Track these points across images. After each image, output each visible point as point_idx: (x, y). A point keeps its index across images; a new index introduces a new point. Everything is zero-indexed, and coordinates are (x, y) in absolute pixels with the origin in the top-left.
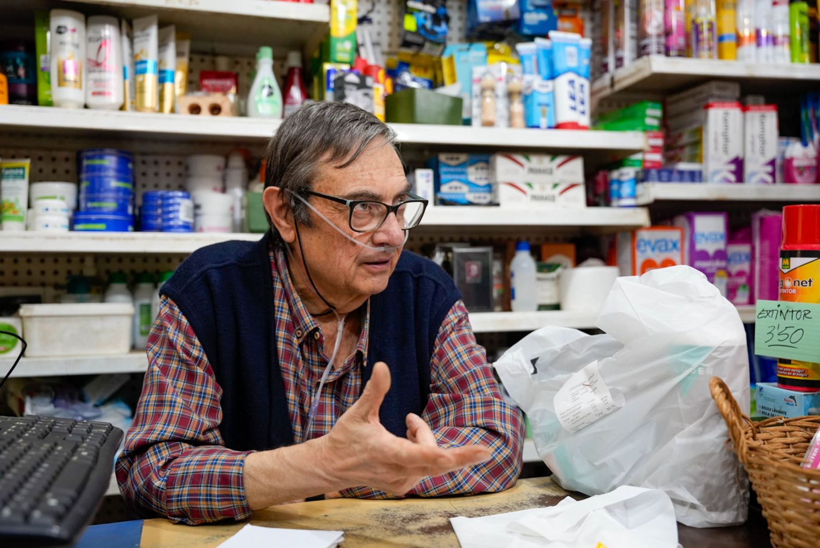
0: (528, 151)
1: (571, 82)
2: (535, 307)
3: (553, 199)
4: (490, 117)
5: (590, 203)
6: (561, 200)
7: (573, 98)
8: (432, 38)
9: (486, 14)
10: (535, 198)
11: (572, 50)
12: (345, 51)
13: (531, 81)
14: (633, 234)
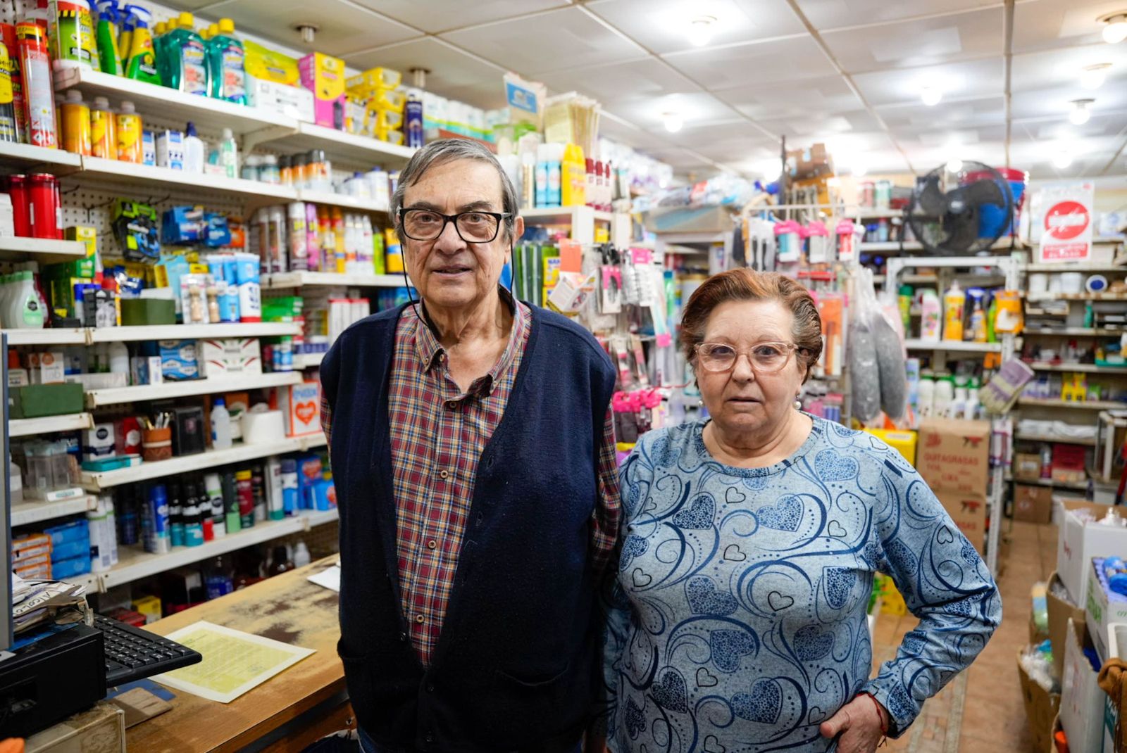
0: (223, 340)
1: (251, 289)
2: (230, 442)
3: (240, 369)
4: (198, 316)
5: (265, 370)
6: (246, 369)
7: (252, 300)
8: (149, 254)
9: (186, 234)
10: (229, 370)
11: (249, 266)
12: (87, 269)
13: (222, 286)
14: (289, 388)
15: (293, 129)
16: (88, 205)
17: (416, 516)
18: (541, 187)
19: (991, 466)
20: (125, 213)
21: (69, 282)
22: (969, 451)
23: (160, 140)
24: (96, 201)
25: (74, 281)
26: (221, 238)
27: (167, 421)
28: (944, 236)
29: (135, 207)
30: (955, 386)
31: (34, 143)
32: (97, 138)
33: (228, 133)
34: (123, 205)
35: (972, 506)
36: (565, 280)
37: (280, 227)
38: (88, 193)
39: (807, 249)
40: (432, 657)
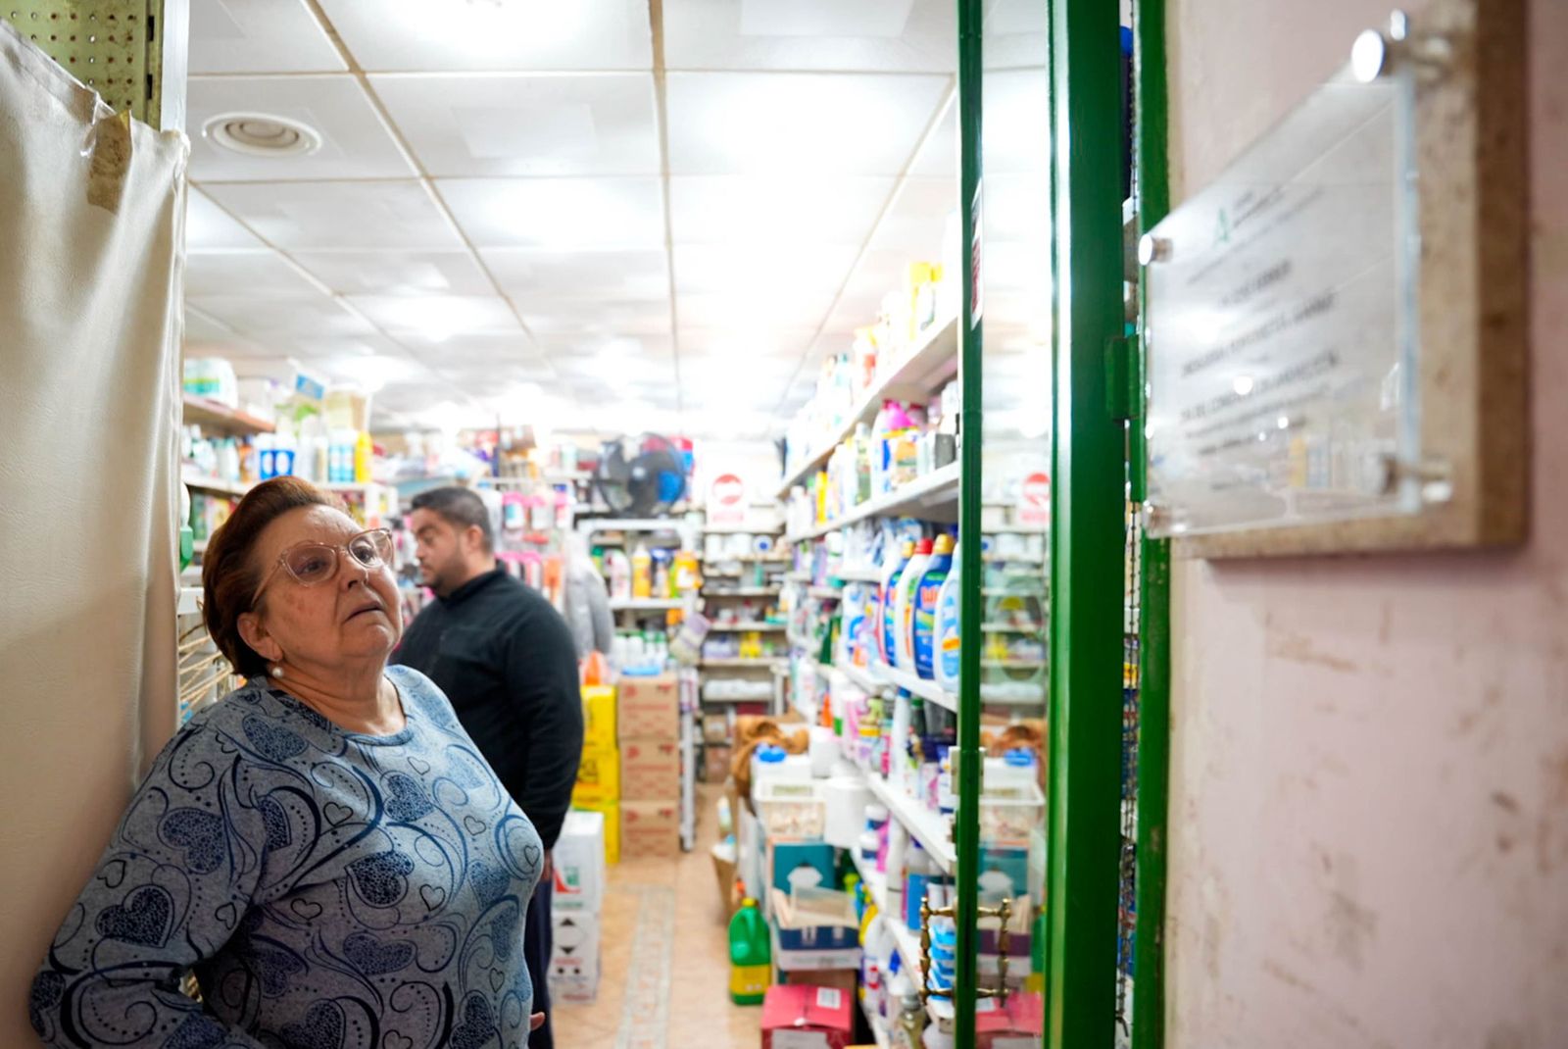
18: (335, 465)
19: (681, 713)
28: (628, 500)
30: (645, 641)
35: (667, 749)
39: (529, 517)
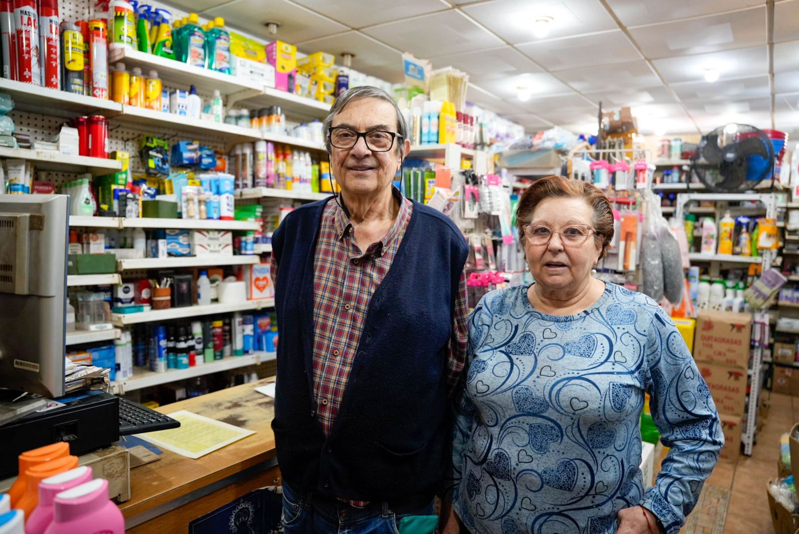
0: (208, 230)
1: (228, 198)
2: (210, 301)
3: (218, 251)
4: (192, 214)
5: (235, 253)
6: (222, 252)
7: (228, 205)
8: (162, 171)
9: (187, 159)
10: (211, 251)
11: (227, 182)
12: (122, 179)
13: (209, 195)
14: (251, 266)
15: (260, 91)
16: (125, 139)
17: (327, 334)
18: (425, 130)
19: (752, 347)
20: (148, 144)
21: (110, 188)
22: (735, 335)
23: (173, 96)
24: (130, 136)
25: (114, 187)
26: (210, 163)
27: (169, 283)
28: (721, 179)
29: (155, 141)
30: (726, 288)
31: (94, 96)
32: (133, 93)
33: (217, 93)
34: (147, 139)
35: (737, 376)
36: (438, 193)
37: (249, 158)
38: (125, 131)
39: (613, 181)
40: (332, 429)
